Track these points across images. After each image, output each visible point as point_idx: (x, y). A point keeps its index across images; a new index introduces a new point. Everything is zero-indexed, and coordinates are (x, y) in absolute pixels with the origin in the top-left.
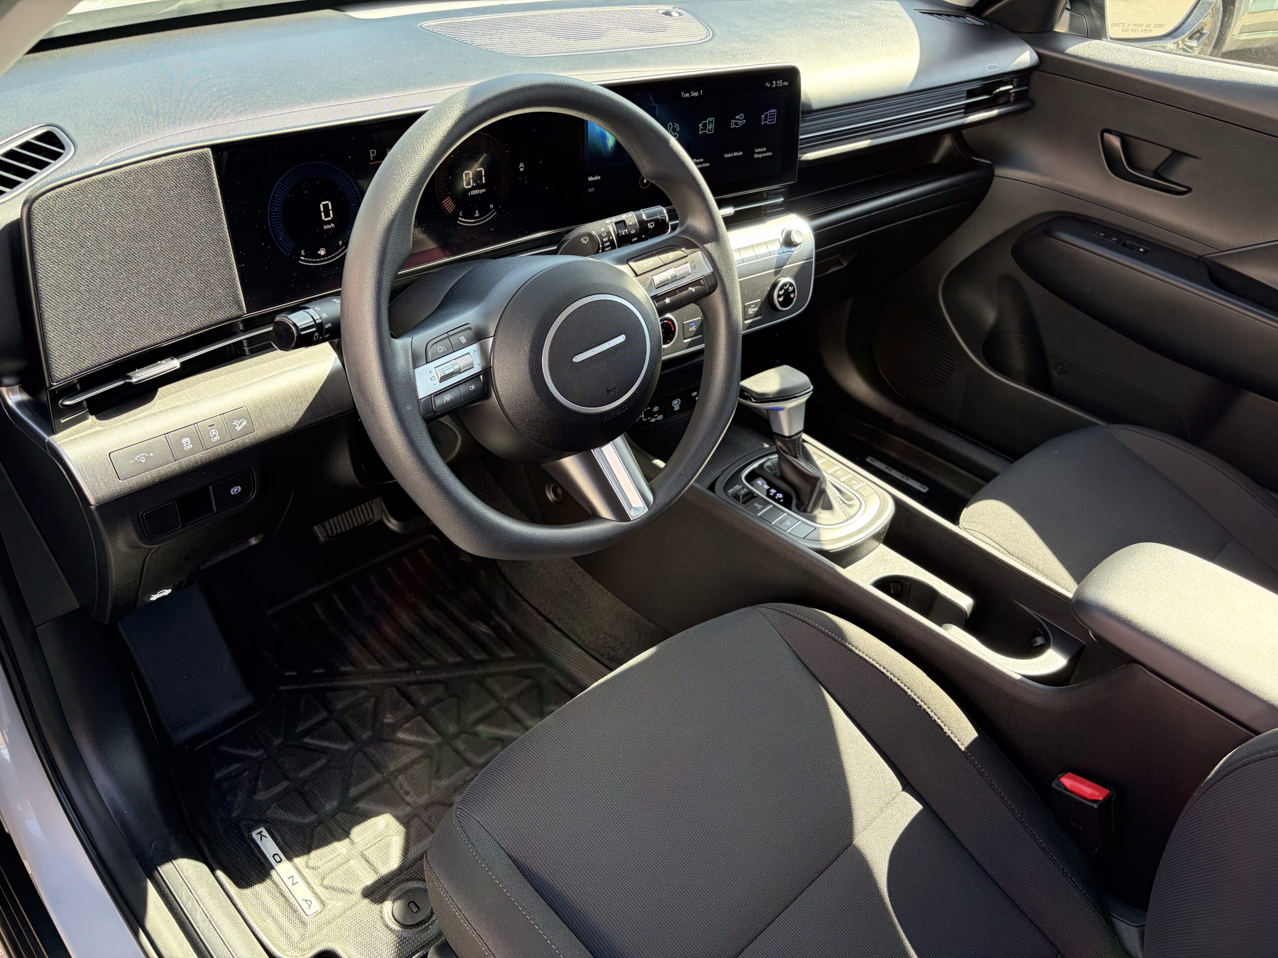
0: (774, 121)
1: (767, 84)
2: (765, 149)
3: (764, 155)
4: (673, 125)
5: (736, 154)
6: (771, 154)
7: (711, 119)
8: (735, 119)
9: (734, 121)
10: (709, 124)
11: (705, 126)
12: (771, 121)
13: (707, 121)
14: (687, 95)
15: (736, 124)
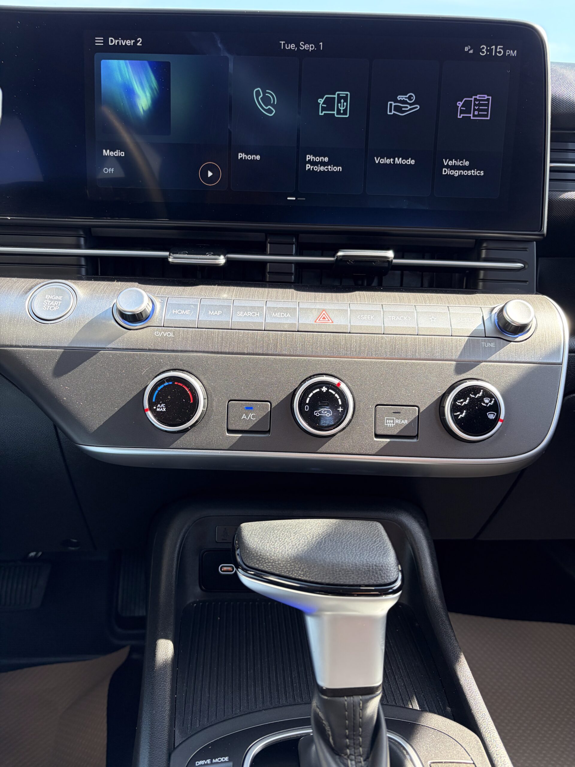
0: (486, 116)
1: (466, 49)
2: (467, 163)
3: (465, 173)
4: (264, 93)
5: (398, 161)
6: (482, 173)
7: (343, 93)
8: (396, 101)
9: (394, 104)
10: (339, 102)
11: (330, 104)
12: (479, 115)
13: (336, 96)
14: (292, 46)
15: (397, 108)
